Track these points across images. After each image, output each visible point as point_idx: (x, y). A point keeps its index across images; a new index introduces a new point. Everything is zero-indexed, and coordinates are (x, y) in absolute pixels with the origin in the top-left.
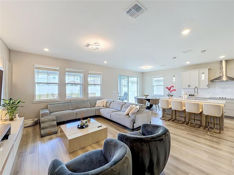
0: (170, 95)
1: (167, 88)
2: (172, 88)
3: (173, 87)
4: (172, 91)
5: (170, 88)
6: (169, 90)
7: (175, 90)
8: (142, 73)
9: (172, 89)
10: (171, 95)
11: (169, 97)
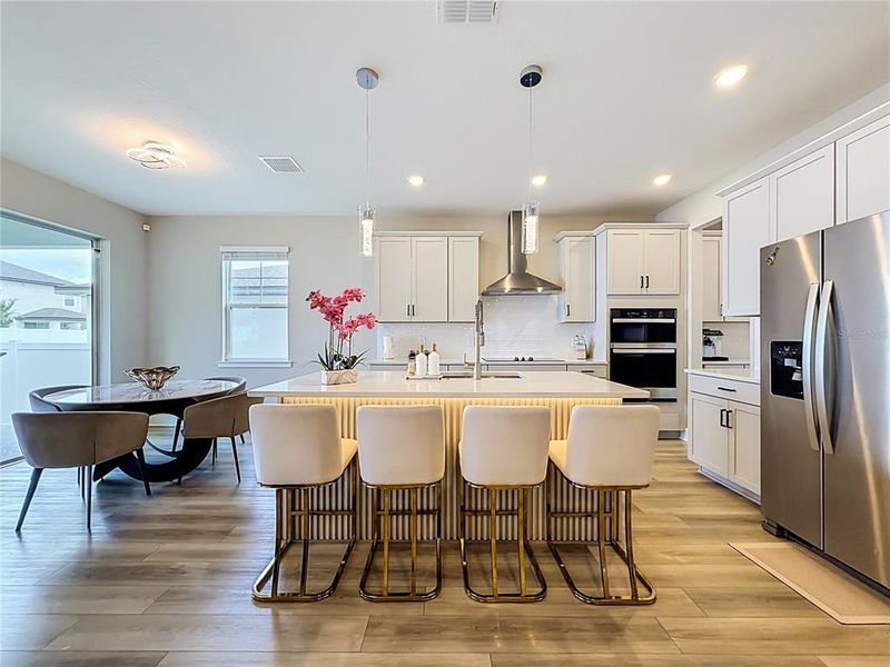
0: (337, 358)
1: (318, 302)
2: (349, 302)
3: (354, 295)
4: (352, 325)
5: (341, 302)
6: (333, 316)
7: (367, 321)
8: (148, 219)
9: (351, 311)
10: (346, 355)
11: (334, 375)
